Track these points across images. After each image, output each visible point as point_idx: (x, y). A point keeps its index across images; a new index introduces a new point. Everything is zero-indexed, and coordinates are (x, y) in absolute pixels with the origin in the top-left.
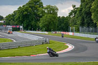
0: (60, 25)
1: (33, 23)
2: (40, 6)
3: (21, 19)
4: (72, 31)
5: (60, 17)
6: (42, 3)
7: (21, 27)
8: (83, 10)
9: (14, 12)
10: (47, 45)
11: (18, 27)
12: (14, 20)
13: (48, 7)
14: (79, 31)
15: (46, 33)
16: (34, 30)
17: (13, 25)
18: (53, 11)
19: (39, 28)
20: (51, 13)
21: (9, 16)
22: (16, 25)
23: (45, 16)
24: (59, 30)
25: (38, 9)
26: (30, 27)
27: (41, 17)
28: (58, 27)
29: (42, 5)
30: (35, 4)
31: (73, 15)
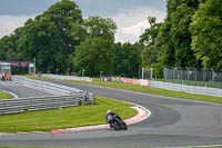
0: (120, 62)
1: (58, 56)
2: (75, 19)
3: (30, 48)
4: (147, 76)
5: (119, 44)
6: (80, 12)
7: (32, 65)
8: (173, 29)
9: (16, 31)
10: (89, 107)
11: (23, 64)
12: (15, 50)
13: (94, 22)
14: (162, 77)
15: (88, 79)
16: (61, 72)
18: (104, 30)
19: (72, 69)
20: (99, 35)
21: (5, 40)
22: (21, 60)
23: (87, 40)
24: (117, 74)
25: (71, 24)
26: (51, 67)
27: (77, 43)
28: (115, 66)
29: (80, 17)
30: (65, 13)
31: (150, 41)
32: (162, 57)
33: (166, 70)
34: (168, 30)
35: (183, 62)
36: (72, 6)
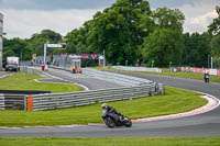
0: (189, 52)
1: (128, 48)
2: (143, 10)
3: (100, 40)
4: (216, 66)
5: (188, 34)
6: (147, 3)
7: (101, 57)
9: (85, 24)
10: (159, 97)
11: (93, 57)
12: (84, 43)
13: (162, 13)
15: (157, 70)
16: (131, 63)
17: (82, 53)
18: (173, 20)
19: (141, 61)
20: (167, 26)
21: (75, 33)
22: (91, 53)
23: (156, 32)
25: (139, 16)
26: (121, 58)
27: (145, 34)
28: (184, 56)
29: (148, 9)
30: (133, 5)
31: (219, 31)
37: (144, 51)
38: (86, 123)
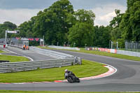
0: (97, 38)
1: (59, 35)
2: (69, 11)
3: (41, 29)
4: (114, 47)
5: (97, 26)
6: (72, 6)
7: (42, 40)
8: (131, 17)
9: (32, 18)
10: (78, 66)
11: (37, 40)
12: (31, 31)
13: (81, 13)
14: (124, 47)
15: (77, 49)
16: (60, 44)
17: (30, 37)
18: (88, 18)
19: (67, 43)
20: (84, 21)
21: (25, 24)
22: (35, 37)
23: (76, 24)
24: (96, 45)
25: (66, 14)
26: (54, 41)
27: (70, 26)
28: (94, 40)
29: (72, 10)
30: (63, 8)
31: (117, 25)
32: (124, 35)
33: (126, 43)
34: (128, 18)
35: (137, 38)
36: (67, 3)
37: (69, 37)
38: (31, 82)
